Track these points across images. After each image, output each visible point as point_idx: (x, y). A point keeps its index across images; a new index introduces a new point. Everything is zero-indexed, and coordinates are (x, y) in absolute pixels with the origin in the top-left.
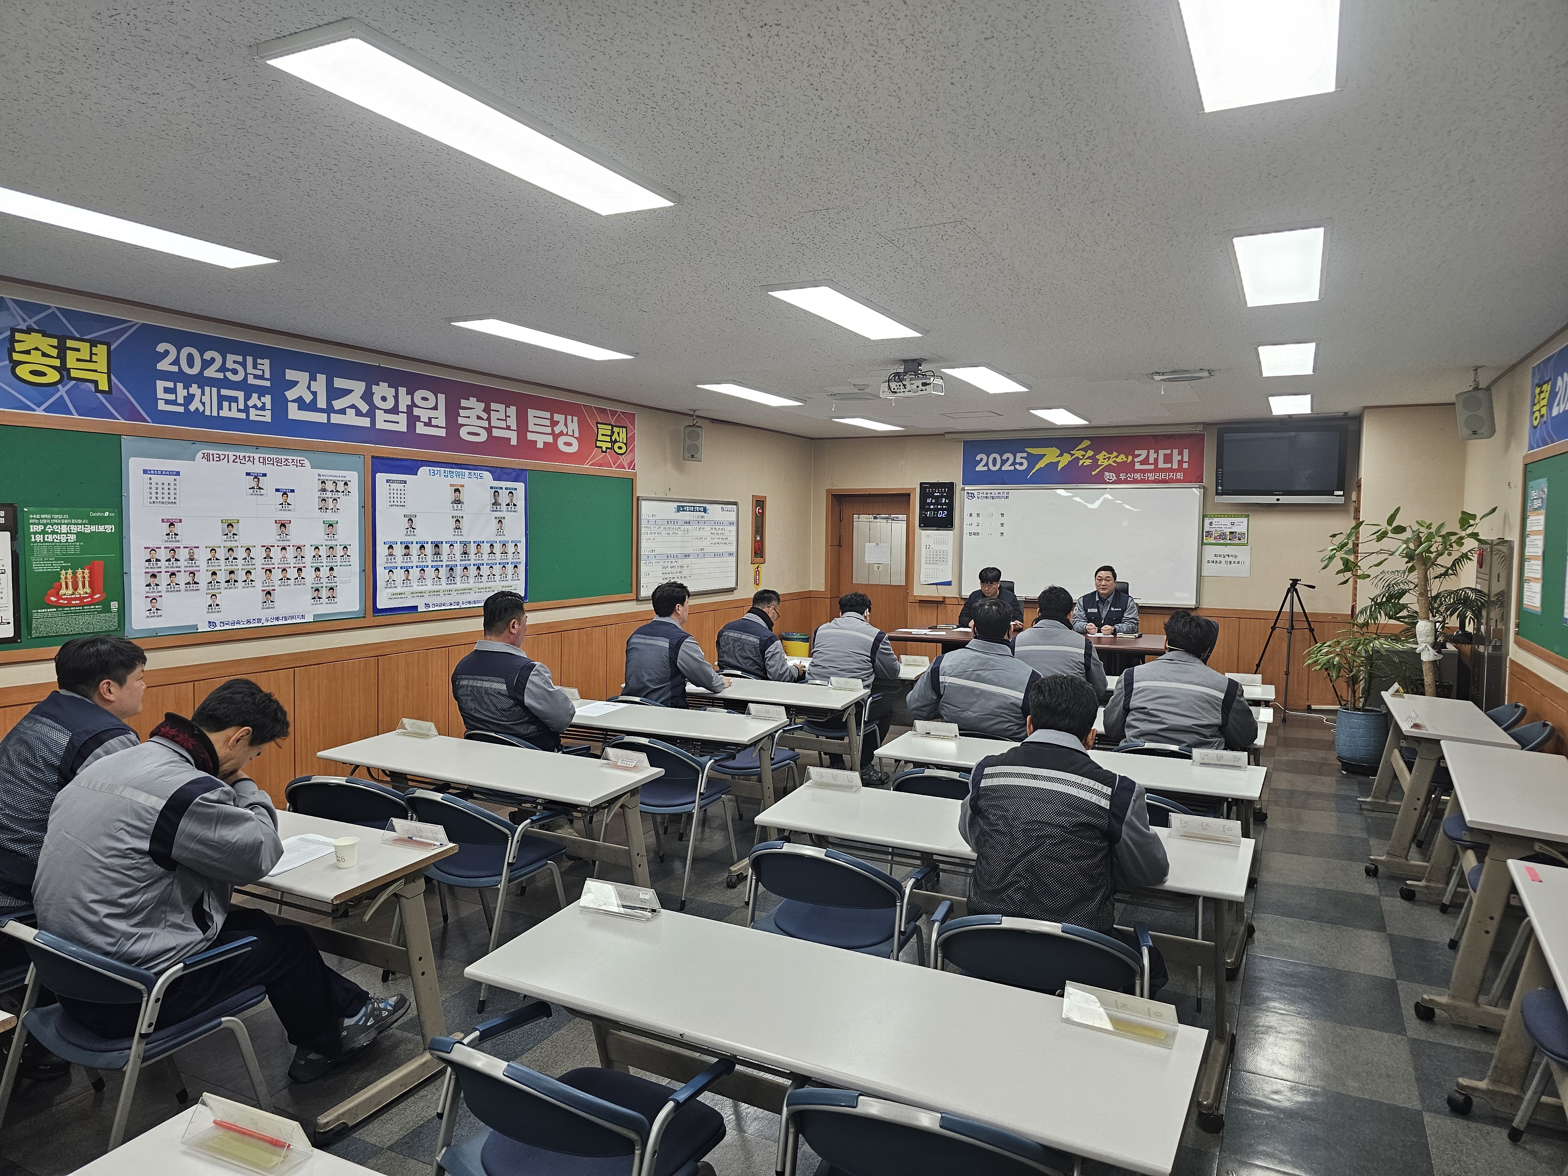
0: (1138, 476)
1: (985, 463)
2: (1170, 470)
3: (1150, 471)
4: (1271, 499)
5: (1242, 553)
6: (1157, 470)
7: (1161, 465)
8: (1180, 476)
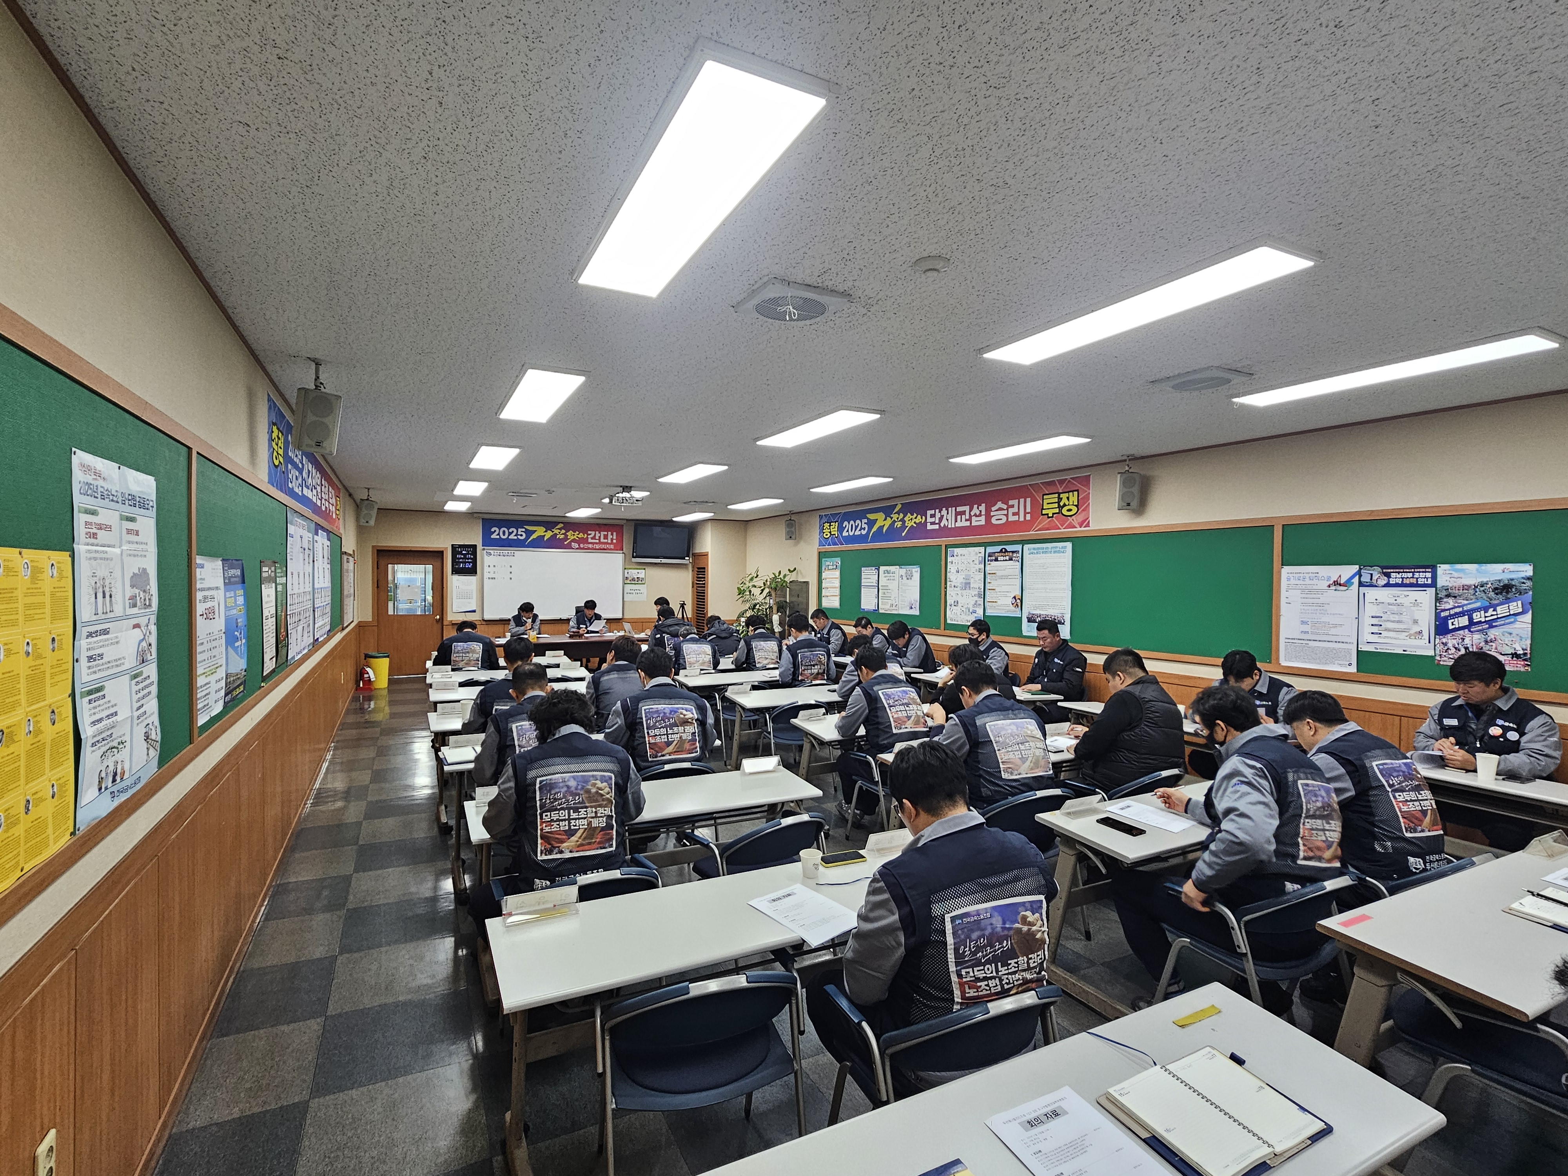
0: (590, 546)
1: (497, 533)
2: (607, 543)
3: (596, 543)
4: (658, 561)
5: (643, 588)
6: (600, 543)
7: (602, 540)
8: (612, 547)
